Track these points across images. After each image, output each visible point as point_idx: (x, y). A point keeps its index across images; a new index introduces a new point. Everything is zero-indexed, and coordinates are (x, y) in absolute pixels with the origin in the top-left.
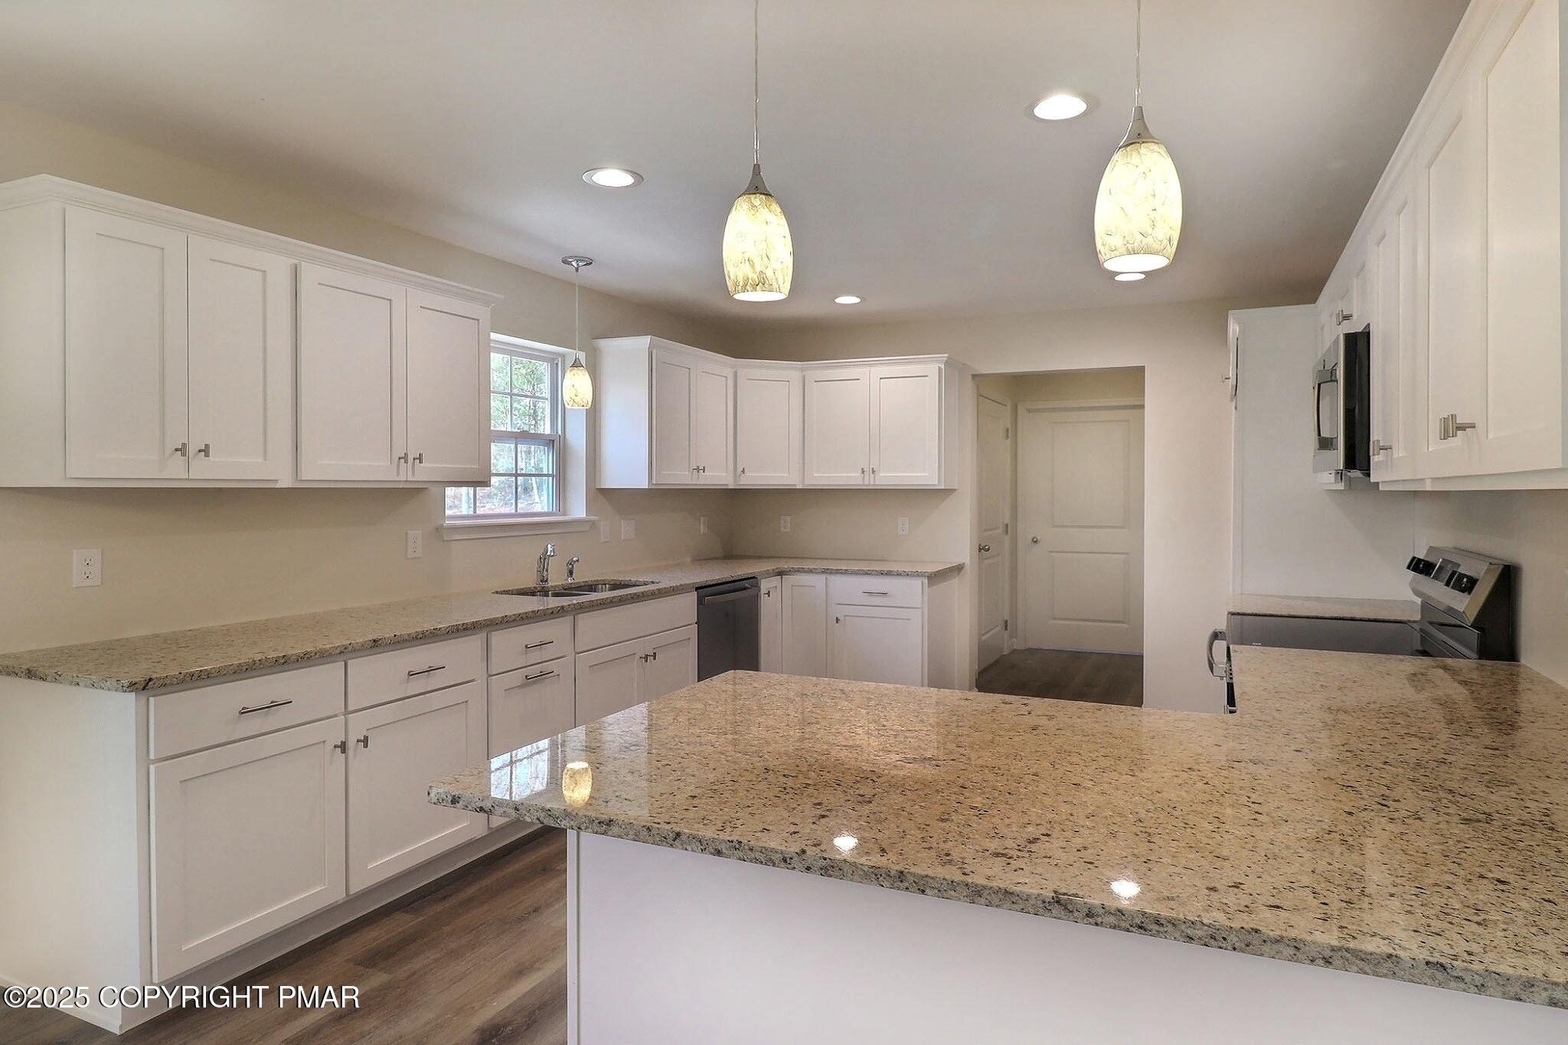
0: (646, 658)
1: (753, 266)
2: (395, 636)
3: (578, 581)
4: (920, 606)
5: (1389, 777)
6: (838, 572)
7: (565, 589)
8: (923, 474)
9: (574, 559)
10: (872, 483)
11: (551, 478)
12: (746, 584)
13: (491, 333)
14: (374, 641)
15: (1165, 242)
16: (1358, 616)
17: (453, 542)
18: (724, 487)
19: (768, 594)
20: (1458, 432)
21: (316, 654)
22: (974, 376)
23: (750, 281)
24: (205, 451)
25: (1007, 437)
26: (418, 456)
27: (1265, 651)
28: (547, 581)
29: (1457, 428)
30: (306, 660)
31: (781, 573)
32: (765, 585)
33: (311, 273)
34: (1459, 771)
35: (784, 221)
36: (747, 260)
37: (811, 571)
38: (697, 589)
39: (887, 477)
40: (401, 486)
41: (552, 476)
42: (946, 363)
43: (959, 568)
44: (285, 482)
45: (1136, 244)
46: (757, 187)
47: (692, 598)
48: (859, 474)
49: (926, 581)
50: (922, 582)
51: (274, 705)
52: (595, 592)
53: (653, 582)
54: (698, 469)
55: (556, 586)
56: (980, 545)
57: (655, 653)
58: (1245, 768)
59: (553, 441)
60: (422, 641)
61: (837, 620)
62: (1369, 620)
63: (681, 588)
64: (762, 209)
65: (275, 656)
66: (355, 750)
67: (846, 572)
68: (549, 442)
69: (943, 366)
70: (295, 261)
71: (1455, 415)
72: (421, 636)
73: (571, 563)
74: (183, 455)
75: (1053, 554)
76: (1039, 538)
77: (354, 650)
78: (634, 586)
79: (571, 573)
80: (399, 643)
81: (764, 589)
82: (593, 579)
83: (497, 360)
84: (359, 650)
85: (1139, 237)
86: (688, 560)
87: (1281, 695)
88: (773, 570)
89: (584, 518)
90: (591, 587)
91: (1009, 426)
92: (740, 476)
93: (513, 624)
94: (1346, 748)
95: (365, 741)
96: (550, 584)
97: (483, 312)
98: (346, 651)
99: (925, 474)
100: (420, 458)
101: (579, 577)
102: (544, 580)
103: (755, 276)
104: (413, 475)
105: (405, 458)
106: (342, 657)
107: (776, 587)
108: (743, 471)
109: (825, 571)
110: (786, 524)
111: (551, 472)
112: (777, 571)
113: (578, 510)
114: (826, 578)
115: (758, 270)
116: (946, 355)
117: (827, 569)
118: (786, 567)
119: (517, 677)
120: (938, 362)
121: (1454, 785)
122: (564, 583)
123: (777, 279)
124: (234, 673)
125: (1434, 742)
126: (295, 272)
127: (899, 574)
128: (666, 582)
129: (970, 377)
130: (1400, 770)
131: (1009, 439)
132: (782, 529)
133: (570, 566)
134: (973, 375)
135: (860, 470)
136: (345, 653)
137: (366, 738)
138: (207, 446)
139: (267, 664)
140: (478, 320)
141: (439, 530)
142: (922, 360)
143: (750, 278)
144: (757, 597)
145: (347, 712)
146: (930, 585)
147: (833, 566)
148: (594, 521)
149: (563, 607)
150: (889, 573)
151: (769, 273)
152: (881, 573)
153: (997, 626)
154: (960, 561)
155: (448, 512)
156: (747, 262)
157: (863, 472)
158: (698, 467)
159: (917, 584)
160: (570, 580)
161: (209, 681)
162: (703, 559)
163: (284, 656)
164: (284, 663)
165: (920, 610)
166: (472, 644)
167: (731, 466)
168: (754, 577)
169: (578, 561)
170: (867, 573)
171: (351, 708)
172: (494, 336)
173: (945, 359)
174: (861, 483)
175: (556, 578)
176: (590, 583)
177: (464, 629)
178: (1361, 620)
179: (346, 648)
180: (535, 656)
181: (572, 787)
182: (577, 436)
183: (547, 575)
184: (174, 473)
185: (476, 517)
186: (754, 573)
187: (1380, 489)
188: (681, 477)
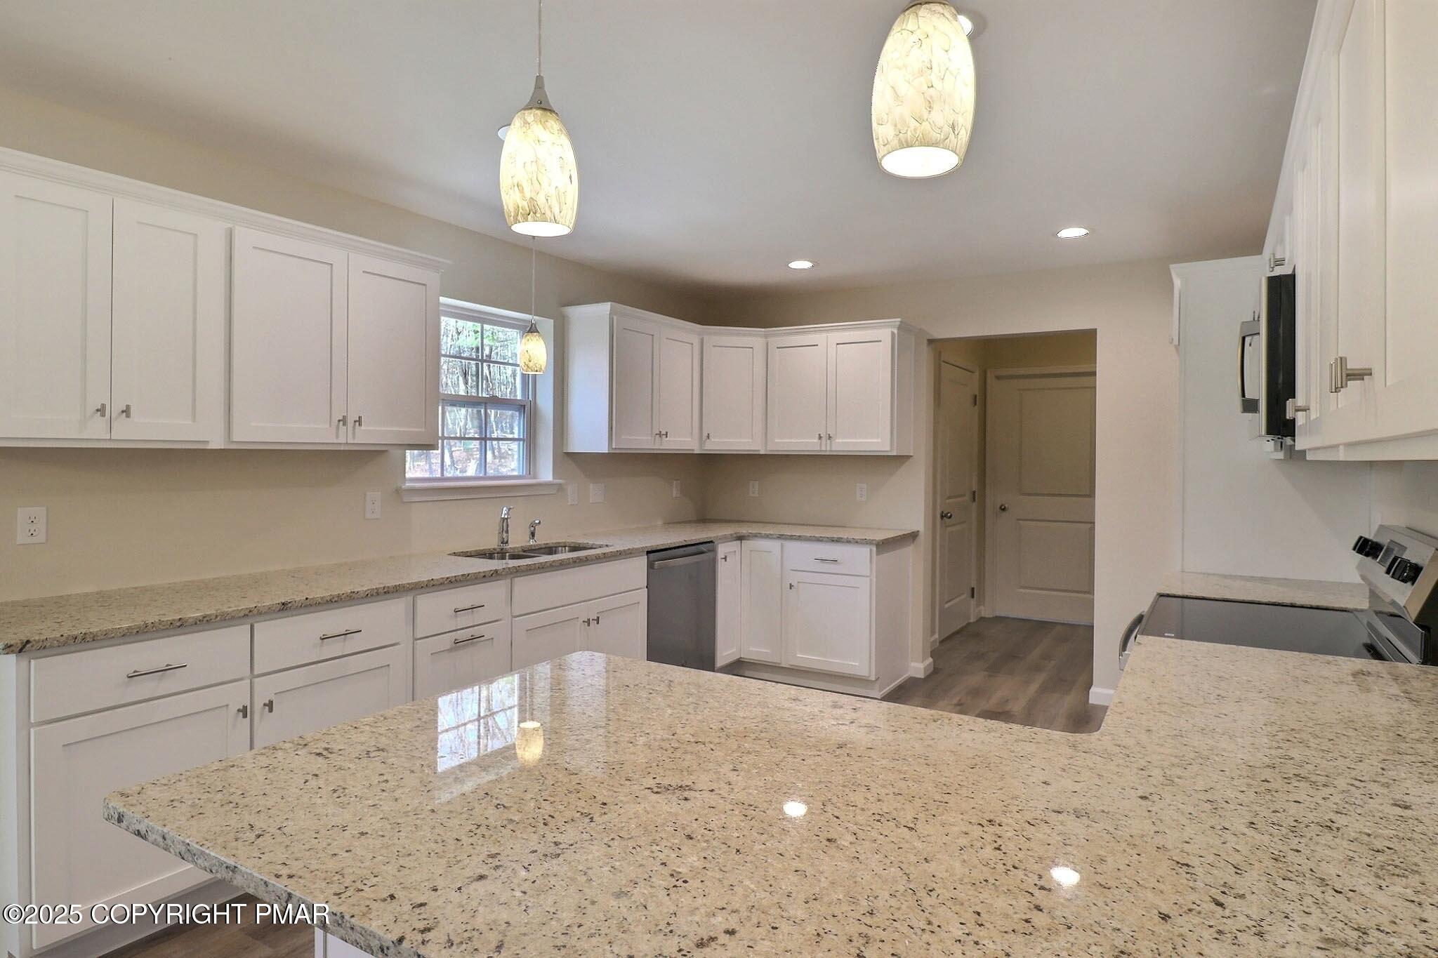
0: (588, 622)
1: (522, 191)
2: (307, 599)
3: (540, 543)
4: (868, 574)
5: (1244, 850)
6: (792, 538)
7: (524, 552)
8: (875, 440)
9: (537, 522)
10: (828, 449)
11: (521, 443)
12: (702, 548)
13: (441, 298)
14: (283, 604)
15: (947, 129)
16: (1299, 602)
17: (413, 504)
18: (691, 452)
19: (725, 558)
20: (1349, 382)
21: (217, 616)
22: (931, 341)
23: (521, 210)
24: (126, 412)
25: (975, 404)
26: (358, 419)
27: (1173, 645)
28: (507, 542)
29: (1348, 375)
30: (204, 623)
31: (741, 538)
32: (722, 550)
33: (246, 238)
34: (1345, 843)
35: (566, 142)
36: (516, 185)
37: (767, 537)
38: (648, 553)
39: (844, 443)
40: (342, 448)
41: (523, 440)
42: (899, 328)
43: (913, 536)
44: (217, 443)
45: (909, 133)
46: (540, 104)
47: (643, 561)
48: (816, 440)
49: (874, 549)
50: (871, 550)
51: (169, 669)
52: (555, 554)
53: (607, 546)
54: (660, 434)
55: (515, 548)
56: (943, 512)
57: (598, 618)
58: (1062, 823)
59: (524, 406)
60: (336, 605)
61: (791, 586)
62: (1311, 608)
63: (629, 552)
64: (535, 125)
65: (170, 619)
66: (262, 714)
67: (799, 538)
68: (521, 407)
69: (896, 331)
70: (230, 225)
71: (1346, 359)
72: (336, 599)
73: (533, 525)
74: (103, 415)
75: (1020, 522)
76: (1006, 506)
77: (260, 613)
78: (591, 548)
79: (533, 534)
80: (310, 606)
81: (721, 554)
82: (554, 541)
83: (448, 324)
84: (265, 613)
85: (913, 124)
86: (660, 523)
87: (1164, 708)
88: (731, 535)
89: (550, 482)
90: (551, 550)
91: (977, 393)
92: (705, 441)
93: (441, 587)
94: (1209, 796)
95: (270, 706)
96: (511, 545)
97: (432, 278)
98: (251, 614)
99: (877, 441)
100: (359, 421)
101: (542, 539)
102: (505, 542)
103: (525, 204)
104: (354, 438)
105: (344, 421)
106: (250, 620)
107: (735, 551)
108: (708, 437)
109: (781, 537)
110: (754, 489)
111: (522, 437)
112: (735, 535)
113: (546, 474)
114: (782, 544)
115: (528, 195)
116: (899, 319)
117: (783, 535)
118: (744, 532)
119: (447, 641)
120: (891, 326)
121: (1330, 870)
122: (523, 544)
123: (550, 207)
124: (123, 636)
125: (1325, 792)
126: (230, 234)
127: (848, 542)
128: (618, 545)
129: (926, 342)
130: (1266, 838)
131: (977, 406)
132: (751, 494)
133: (532, 529)
134: (928, 340)
135: (817, 436)
136: (250, 616)
137: (271, 702)
138: (128, 407)
139: (160, 626)
140: (424, 285)
141: (398, 491)
142: (871, 325)
143: (520, 206)
144: (714, 562)
145: (253, 676)
146: (878, 553)
147: (787, 531)
148: (560, 484)
149: (496, 571)
150: (838, 540)
151: (541, 200)
152: (833, 540)
153: (963, 594)
154: (915, 529)
155: (408, 475)
156: (516, 187)
157: (820, 437)
158: (660, 432)
159: (864, 552)
160: (532, 542)
161: (95, 644)
162: (673, 522)
163: (180, 619)
164: (180, 626)
165: (868, 579)
166: (396, 608)
167: (696, 431)
168: (712, 542)
169: (540, 523)
170: (819, 540)
171: (256, 673)
172: (442, 300)
173: (898, 323)
174: (819, 449)
175: (518, 540)
176: (551, 545)
177: (385, 592)
178: (1302, 607)
179: (250, 611)
180: (464, 620)
181: (523, 746)
182: (546, 403)
183: (508, 537)
184: (95, 433)
185: (443, 479)
186: (711, 538)
187: (1307, 459)
188: (642, 441)
